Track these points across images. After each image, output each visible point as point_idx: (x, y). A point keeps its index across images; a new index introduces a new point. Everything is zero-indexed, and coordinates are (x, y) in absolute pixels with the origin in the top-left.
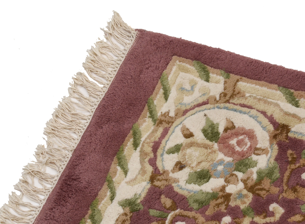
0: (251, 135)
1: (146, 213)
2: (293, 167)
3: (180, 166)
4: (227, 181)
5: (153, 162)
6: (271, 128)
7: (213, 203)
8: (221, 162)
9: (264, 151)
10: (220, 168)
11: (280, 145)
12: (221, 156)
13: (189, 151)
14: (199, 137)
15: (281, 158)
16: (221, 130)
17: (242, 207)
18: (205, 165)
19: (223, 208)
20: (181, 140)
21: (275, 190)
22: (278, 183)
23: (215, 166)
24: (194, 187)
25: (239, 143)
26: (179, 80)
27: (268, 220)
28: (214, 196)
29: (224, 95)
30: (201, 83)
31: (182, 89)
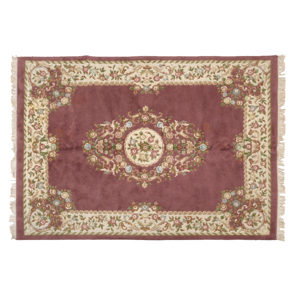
0: (44, 72)
1: (34, 92)
2: (53, 75)
3: (35, 81)
4: (44, 81)
5: (31, 82)
6: (47, 69)
7: (43, 86)
8: (42, 78)
9: (48, 74)
10: (42, 79)
11: (50, 72)
12: (41, 77)
13: (36, 78)
14: (36, 75)
15: (51, 74)
16: (39, 72)
17: (48, 85)
18: (39, 80)
19: (45, 86)
20: (33, 76)
21: (52, 80)
22: (52, 79)
23: (41, 79)
24: (39, 84)
25: (43, 74)
26: (28, 65)
27: (53, 86)
28: (43, 85)
29: (37, 65)
30: (32, 64)
31: (29, 66)
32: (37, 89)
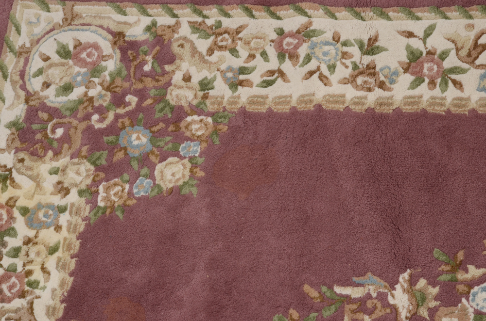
0: (96, 47)
1: (30, 128)
2: (135, 63)
3: (46, 85)
4: (88, 87)
5: (23, 87)
6: (110, 37)
7: (81, 107)
8: (78, 74)
9: (110, 57)
10: (79, 78)
11: (121, 49)
12: (77, 69)
13: (50, 71)
14: (55, 58)
15: (124, 58)
16: (71, 48)
17: (105, 104)
18: (66, 80)
19: (90, 109)
20: (41, 64)
21: (126, 85)
22: (127, 78)
23: (75, 78)
24: (63, 99)
25: (89, 55)
26: (25, 16)
27: (127, 109)
28: (80, 102)
29: (65, 19)
30: (44, 14)
31: (30, 23)
32: (51, 119)
